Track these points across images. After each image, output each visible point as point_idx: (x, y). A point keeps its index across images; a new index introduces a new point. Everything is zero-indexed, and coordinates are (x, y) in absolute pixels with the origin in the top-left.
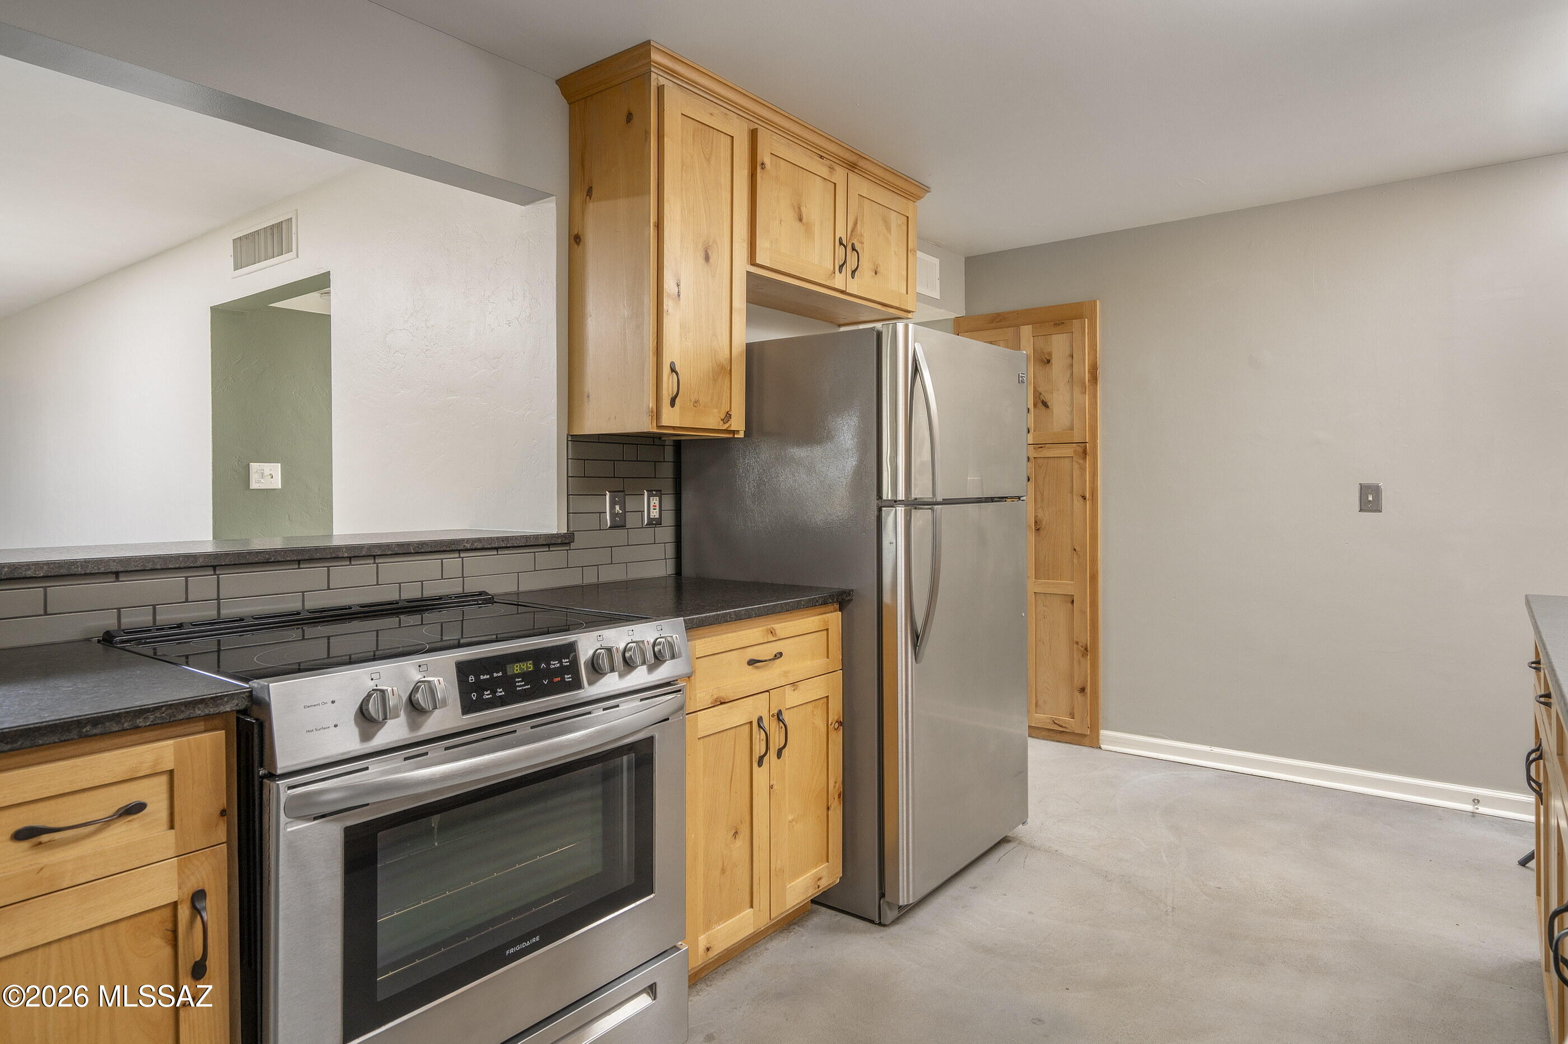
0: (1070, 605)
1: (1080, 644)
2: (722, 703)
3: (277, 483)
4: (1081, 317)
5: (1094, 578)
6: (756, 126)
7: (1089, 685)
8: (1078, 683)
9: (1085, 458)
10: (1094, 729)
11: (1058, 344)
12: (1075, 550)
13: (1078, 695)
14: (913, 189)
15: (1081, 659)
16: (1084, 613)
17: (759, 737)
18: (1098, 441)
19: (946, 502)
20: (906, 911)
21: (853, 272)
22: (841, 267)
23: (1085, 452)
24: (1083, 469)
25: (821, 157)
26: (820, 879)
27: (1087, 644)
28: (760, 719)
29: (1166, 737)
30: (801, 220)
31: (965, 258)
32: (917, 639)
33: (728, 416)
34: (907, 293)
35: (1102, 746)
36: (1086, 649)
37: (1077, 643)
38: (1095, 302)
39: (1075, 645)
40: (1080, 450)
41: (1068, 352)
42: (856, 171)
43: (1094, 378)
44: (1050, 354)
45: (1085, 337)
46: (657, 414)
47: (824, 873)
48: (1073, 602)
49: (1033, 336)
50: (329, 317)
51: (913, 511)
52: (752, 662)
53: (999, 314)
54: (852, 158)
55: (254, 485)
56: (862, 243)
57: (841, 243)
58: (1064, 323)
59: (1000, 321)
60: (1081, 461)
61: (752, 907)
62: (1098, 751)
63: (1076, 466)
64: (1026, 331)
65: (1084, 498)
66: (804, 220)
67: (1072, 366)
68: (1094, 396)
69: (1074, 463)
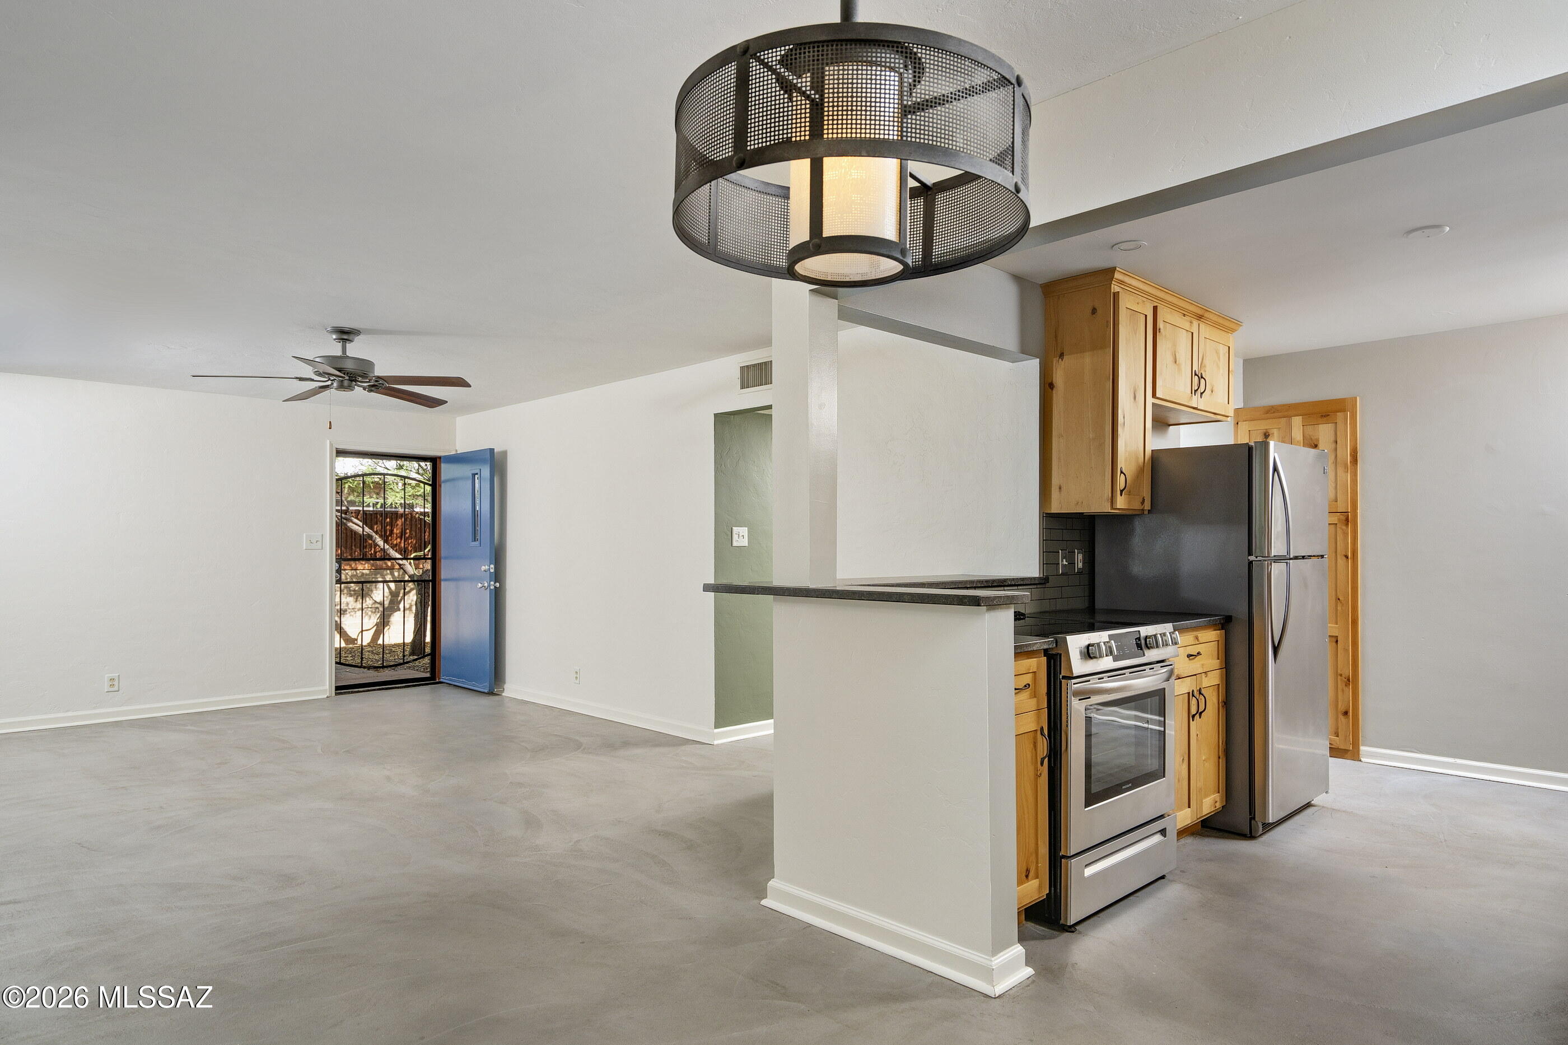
0: (1334, 644)
1: (1343, 676)
2: (1179, 678)
3: (745, 542)
4: (1343, 410)
5: (1355, 622)
6: (1157, 304)
7: (1351, 709)
8: (1341, 708)
9: (1347, 525)
10: (1356, 745)
11: (1324, 432)
12: (1339, 599)
13: (1342, 718)
14: (1232, 326)
15: (1344, 689)
16: (1347, 650)
17: (1194, 701)
18: (1358, 511)
19: (1296, 558)
20: (1268, 827)
21: (1202, 394)
22: (1195, 391)
23: (1347, 520)
24: (1346, 534)
25: (1184, 315)
26: (1216, 802)
27: (1349, 677)
28: (1193, 691)
29: (1416, 751)
30: (1176, 362)
31: (1244, 360)
32: (1276, 650)
33: (1143, 502)
34: (1228, 403)
35: (1362, 759)
36: (1349, 680)
37: (1341, 675)
38: (1356, 398)
39: (1339, 677)
40: (1343, 518)
41: (1332, 439)
42: (1202, 320)
43: (1355, 460)
44: (1318, 440)
45: (1347, 426)
46: (1112, 500)
47: (1218, 799)
48: (1337, 641)
49: (1303, 426)
50: (771, 415)
51: (1273, 564)
52: (1189, 656)
53: (1272, 407)
54: (1200, 312)
55: (735, 544)
56: (1205, 371)
57: (1196, 375)
58: (1329, 415)
59: (1274, 412)
60: (1344, 527)
61: (1189, 807)
62: (1360, 762)
63: (1339, 531)
64: (1297, 421)
65: (1347, 557)
66: (1177, 363)
67: (1336, 449)
68: (1354, 474)
69: (1338, 529)
